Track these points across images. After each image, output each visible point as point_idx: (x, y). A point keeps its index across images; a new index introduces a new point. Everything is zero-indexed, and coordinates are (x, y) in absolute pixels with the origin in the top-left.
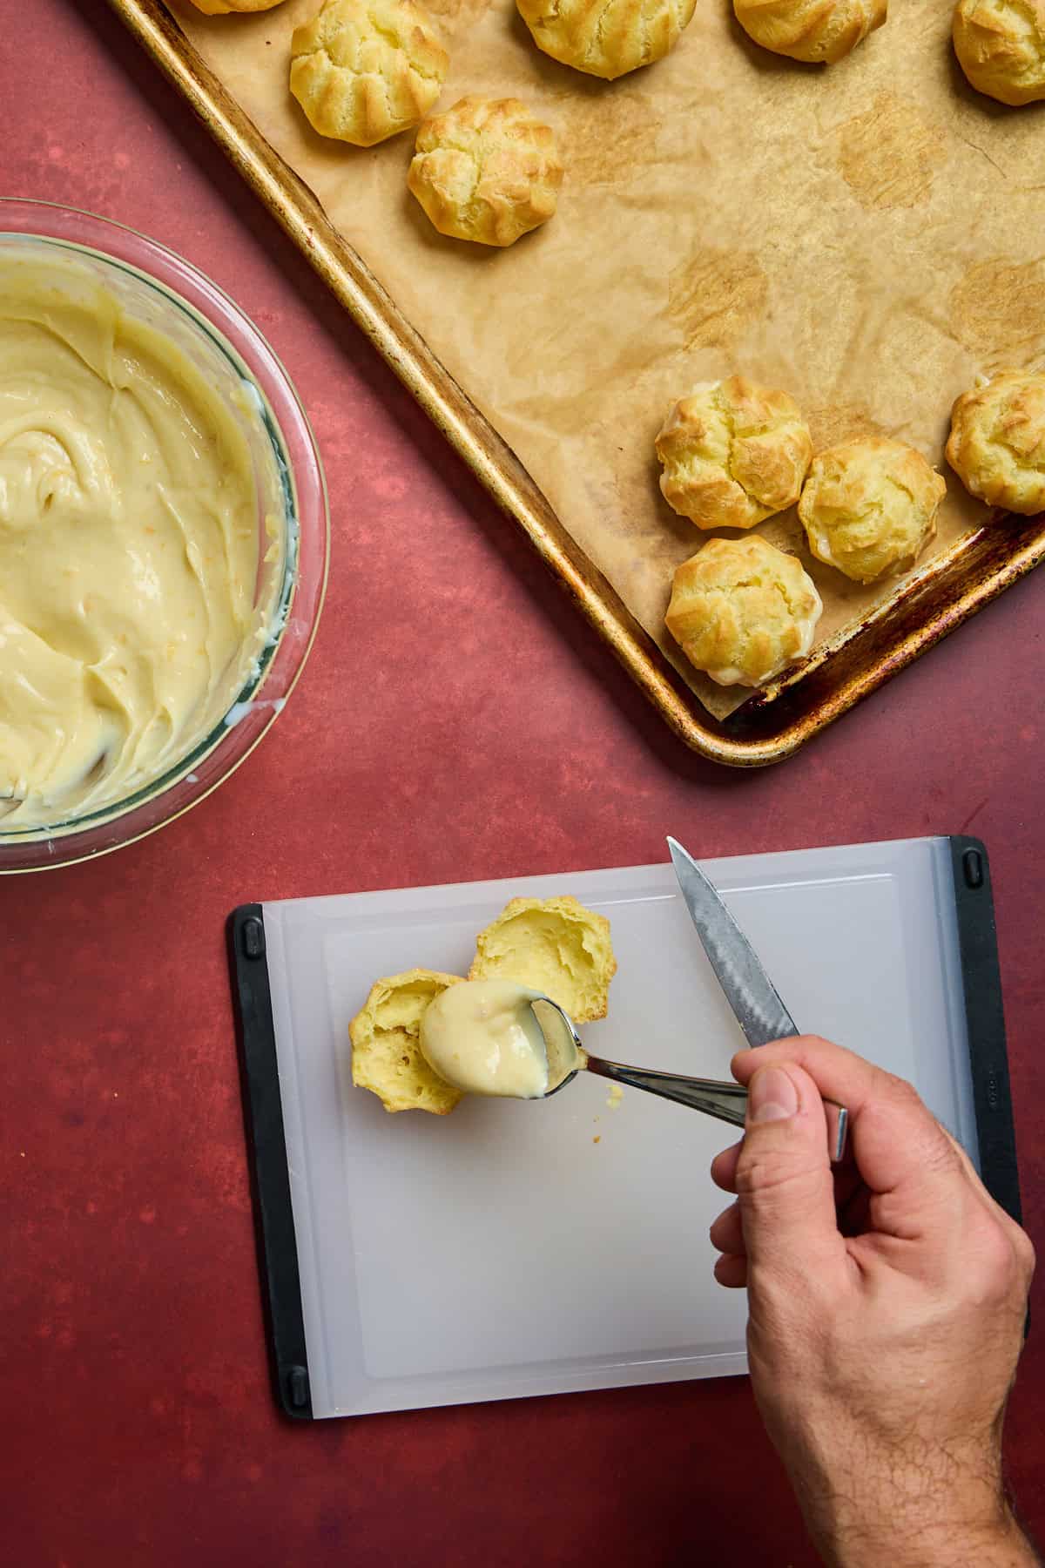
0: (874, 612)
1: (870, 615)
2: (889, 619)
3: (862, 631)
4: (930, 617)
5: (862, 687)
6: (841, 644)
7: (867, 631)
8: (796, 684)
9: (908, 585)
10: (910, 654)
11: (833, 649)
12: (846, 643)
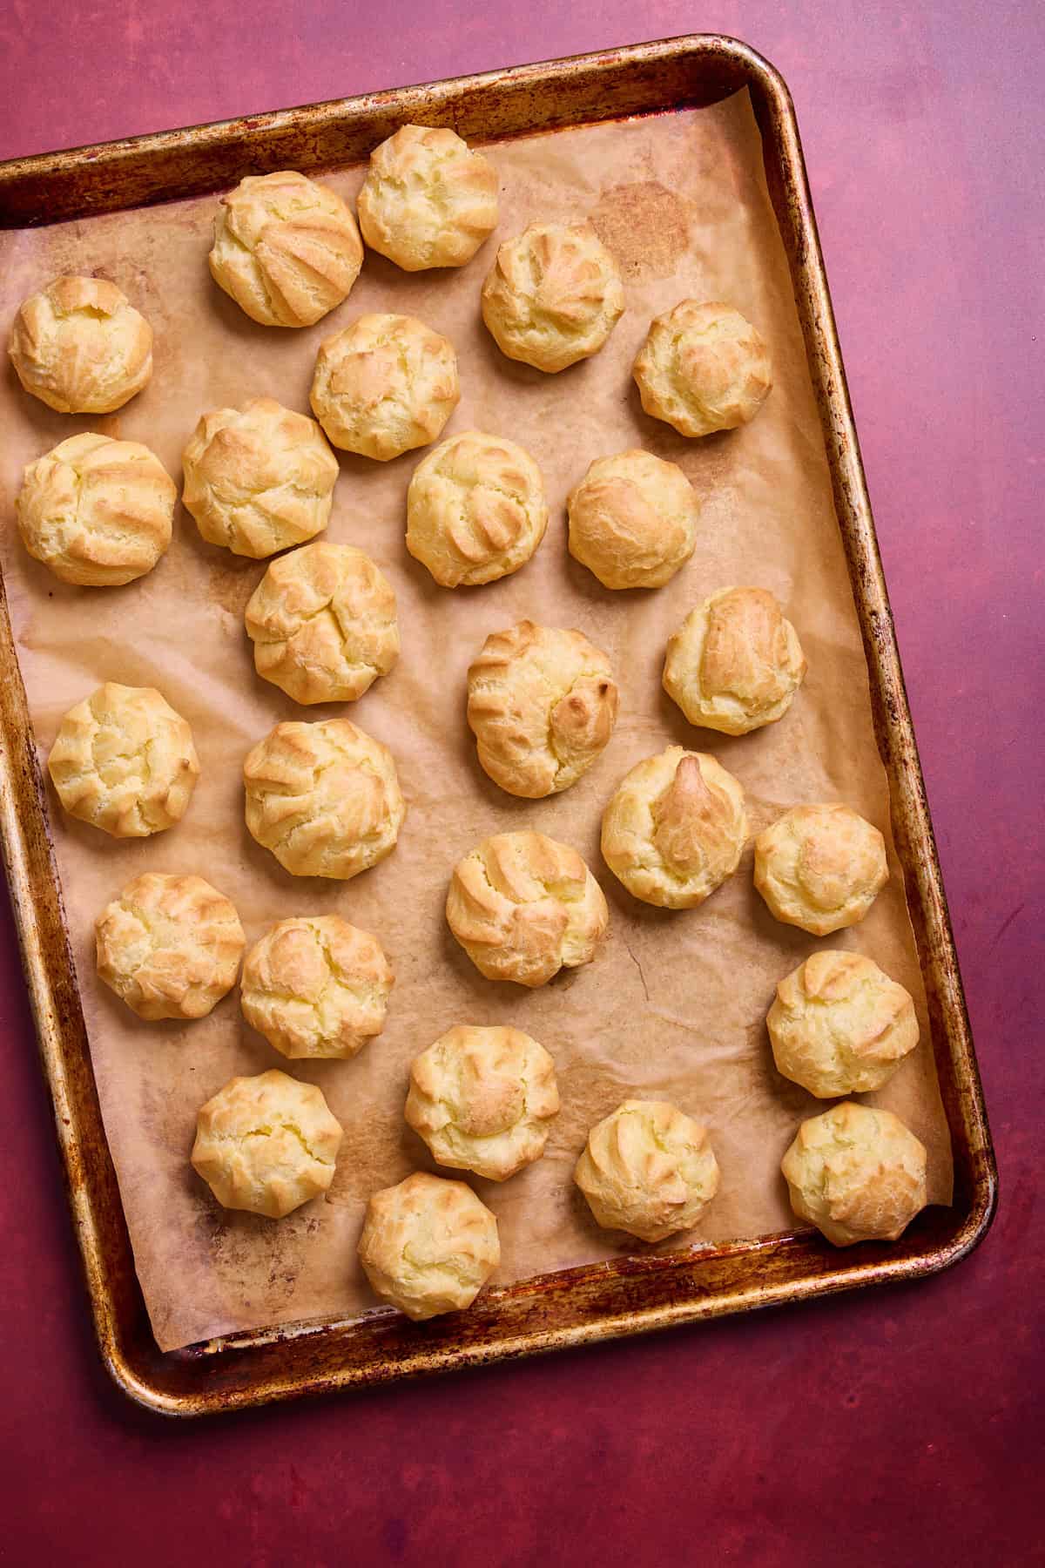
0: (339, 1321)
1: (335, 1322)
2: (347, 1336)
3: (321, 1332)
4: (371, 1361)
5: (278, 1393)
6: (296, 1334)
7: (324, 1334)
8: (238, 1350)
9: (381, 1312)
10: (335, 1386)
11: (288, 1335)
12: (301, 1336)
